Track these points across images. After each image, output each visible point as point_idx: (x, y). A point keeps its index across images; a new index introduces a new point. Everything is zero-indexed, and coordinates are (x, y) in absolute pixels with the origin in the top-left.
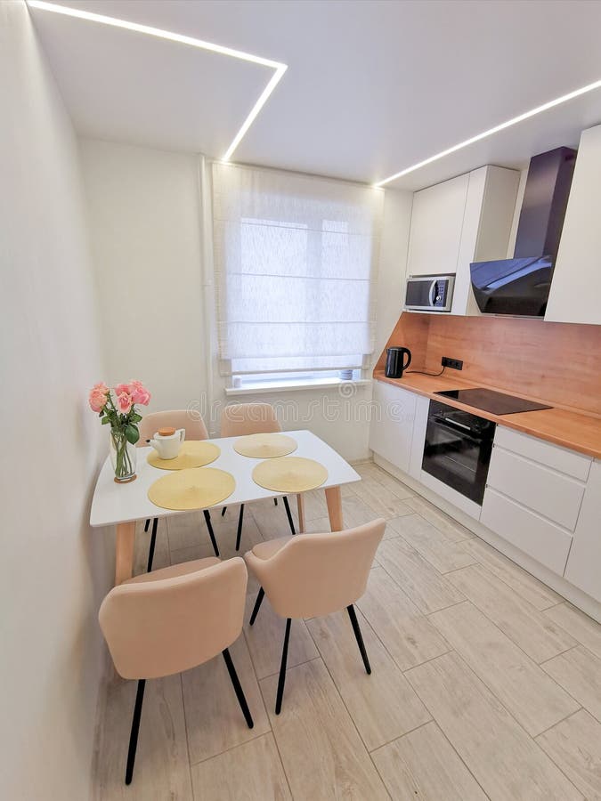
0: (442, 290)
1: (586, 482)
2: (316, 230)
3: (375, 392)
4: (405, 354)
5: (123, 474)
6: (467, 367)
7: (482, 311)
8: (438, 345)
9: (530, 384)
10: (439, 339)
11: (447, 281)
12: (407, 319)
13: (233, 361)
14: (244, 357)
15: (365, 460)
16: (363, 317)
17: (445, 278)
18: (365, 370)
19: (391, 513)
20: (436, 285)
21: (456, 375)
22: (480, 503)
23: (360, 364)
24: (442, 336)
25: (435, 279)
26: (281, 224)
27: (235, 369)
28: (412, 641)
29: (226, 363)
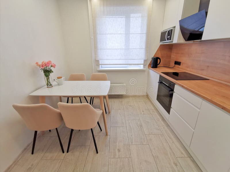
1: (200, 109)
2: (128, 18)
3: (148, 73)
4: (159, 60)
5: (49, 85)
6: (182, 64)
7: (186, 41)
8: (174, 57)
10: (175, 54)
11: (172, 30)
12: (162, 47)
13: (100, 61)
14: (103, 59)
15: (145, 96)
16: (144, 47)
17: (171, 29)
18: (144, 65)
19: (142, 112)
20: (169, 32)
22: (169, 114)
23: (143, 63)
24: (176, 53)
25: (168, 30)
26: (113, 17)
27: (100, 63)
28: (119, 150)
29: (98, 61)
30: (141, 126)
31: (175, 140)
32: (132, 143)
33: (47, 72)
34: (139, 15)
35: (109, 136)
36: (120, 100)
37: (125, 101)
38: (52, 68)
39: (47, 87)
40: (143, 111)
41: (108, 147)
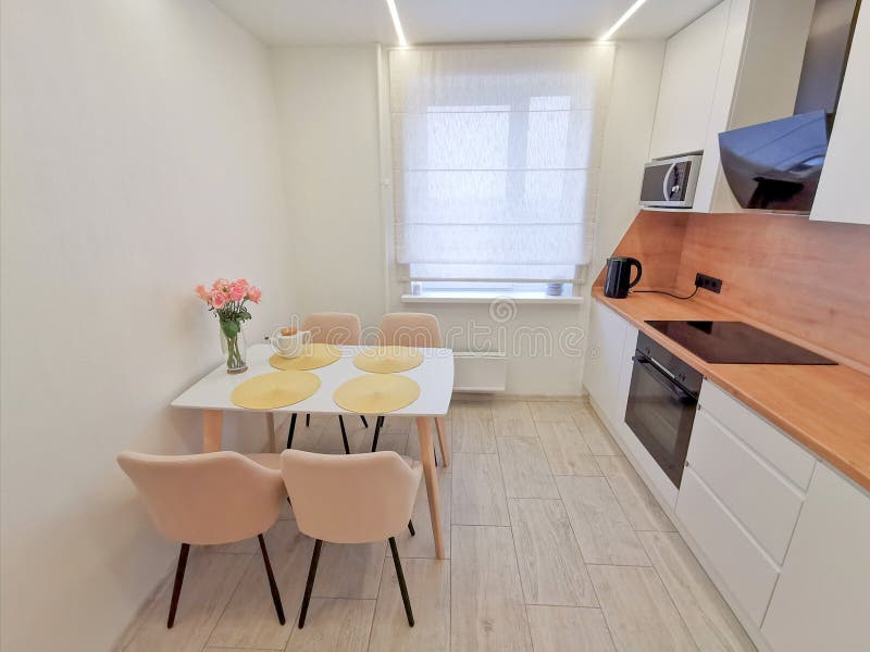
0: (682, 175)
1: (805, 492)
2: (520, 114)
3: (592, 315)
4: (634, 268)
5: (236, 365)
6: (727, 290)
7: (743, 206)
8: (695, 257)
9: (811, 322)
10: (697, 247)
11: (689, 164)
12: (646, 221)
13: (412, 266)
14: (423, 262)
15: (576, 397)
17: (686, 159)
18: (578, 285)
19: (570, 468)
20: (676, 168)
21: (710, 299)
22: (679, 488)
23: (571, 275)
24: (701, 244)
25: (674, 162)
26: (468, 109)
27: (413, 274)
28: (488, 627)
29: (405, 268)
30: (567, 526)
31: (699, 591)
32: (535, 596)
33: (231, 319)
34: (563, 102)
35: (446, 563)
36: (485, 412)
37: (502, 415)
38: (249, 305)
39: (228, 372)
40: (572, 465)
41: (447, 610)
